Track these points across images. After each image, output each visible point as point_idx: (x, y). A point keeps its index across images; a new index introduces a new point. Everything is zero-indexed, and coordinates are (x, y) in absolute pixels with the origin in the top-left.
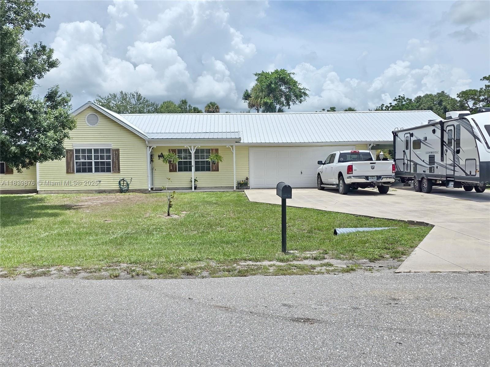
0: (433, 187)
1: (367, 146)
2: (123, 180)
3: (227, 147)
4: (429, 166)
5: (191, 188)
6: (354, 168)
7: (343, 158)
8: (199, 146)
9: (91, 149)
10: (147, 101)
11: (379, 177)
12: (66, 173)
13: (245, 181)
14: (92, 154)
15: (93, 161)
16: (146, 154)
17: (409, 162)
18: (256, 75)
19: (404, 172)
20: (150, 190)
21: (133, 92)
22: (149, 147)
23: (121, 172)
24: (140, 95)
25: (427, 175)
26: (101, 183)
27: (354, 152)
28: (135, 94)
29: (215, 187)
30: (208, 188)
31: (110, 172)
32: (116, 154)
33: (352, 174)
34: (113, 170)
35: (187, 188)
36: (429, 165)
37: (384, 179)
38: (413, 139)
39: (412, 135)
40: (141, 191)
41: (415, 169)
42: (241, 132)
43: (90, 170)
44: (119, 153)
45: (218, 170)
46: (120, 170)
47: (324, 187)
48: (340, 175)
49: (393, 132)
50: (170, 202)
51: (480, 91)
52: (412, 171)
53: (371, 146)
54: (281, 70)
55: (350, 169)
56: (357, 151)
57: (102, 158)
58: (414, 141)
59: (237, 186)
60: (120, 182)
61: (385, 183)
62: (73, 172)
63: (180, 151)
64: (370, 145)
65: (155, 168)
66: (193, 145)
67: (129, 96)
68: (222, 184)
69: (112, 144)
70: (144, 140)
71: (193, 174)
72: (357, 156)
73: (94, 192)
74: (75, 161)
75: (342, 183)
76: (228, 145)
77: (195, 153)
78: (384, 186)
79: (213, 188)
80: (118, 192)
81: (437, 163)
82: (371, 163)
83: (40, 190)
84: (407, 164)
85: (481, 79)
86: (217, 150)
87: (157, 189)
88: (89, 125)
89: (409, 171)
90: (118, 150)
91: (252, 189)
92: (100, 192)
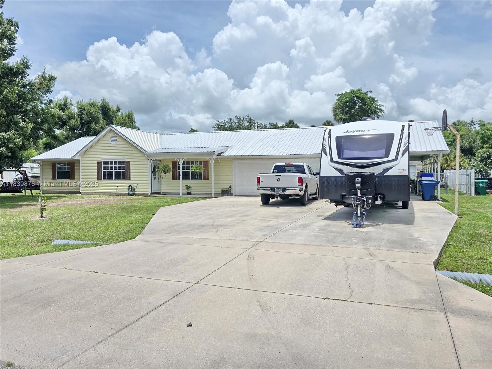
2: (132, 185)
6: (261, 180)
7: (277, 170)
8: (186, 159)
9: (113, 162)
11: (284, 189)
13: (228, 188)
14: (113, 165)
15: (114, 170)
16: (147, 165)
18: (338, 95)
20: (149, 194)
22: (150, 160)
23: (131, 180)
26: (119, 187)
27: (288, 164)
28: (247, 117)
31: (124, 179)
32: (128, 165)
33: (261, 185)
34: (126, 178)
40: (144, 195)
42: (232, 147)
43: (112, 178)
44: (130, 165)
45: (208, 179)
46: (130, 178)
54: (357, 89)
55: (258, 180)
56: (291, 163)
57: (119, 168)
60: (129, 187)
62: (101, 179)
65: (162, 177)
66: (181, 158)
69: (126, 158)
70: (144, 154)
71: (181, 182)
72: (291, 168)
73: (114, 195)
74: (103, 170)
76: (206, 158)
77: (183, 165)
80: (127, 195)
82: (276, 175)
83: (82, 192)
86: (207, 162)
87: (163, 193)
88: (112, 143)
90: (129, 162)
91: (234, 196)
92: (117, 194)
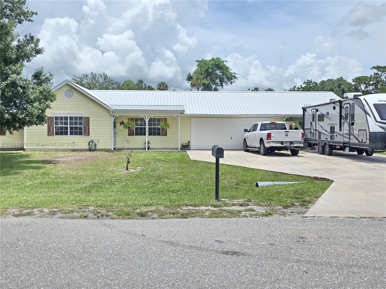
0: (333, 151)
1: (282, 118)
2: (92, 141)
3: (174, 117)
4: (330, 135)
5: (145, 149)
6: (272, 135)
7: (264, 127)
8: (152, 116)
9: (67, 117)
10: (112, 80)
11: (291, 143)
12: (47, 135)
13: (187, 143)
14: (68, 120)
15: (69, 126)
16: (110, 121)
17: (315, 131)
18: (197, 61)
19: (311, 139)
20: (113, 149)
21: (101, 73)
22: (112, 116)
23: (90, 135)
24: (106, 76)
25: (329, 142)
27: (273, 122)
28: (103, 75)
29: (164, 148)
30: (159, 149)
31: (82, 135)
32: (87, 121)
33: (271, 139)
34: (84, 134)
35: (142, 149)
36: (331, 133)
37: (295, 144)
38: (318, 113)
39: (317, 110)
40: (106, 150)
41: (320, 137)
42: (185, 106)
43: (66, 134)
44: (89, 121)
45: (166, 135)
46: (89, 134)
47: (249, 149)
48: (261, 140)
49: (302, 108)
50: (129, 159)
51: (370, 77)
52: (317, 138)
53: (285, 119)
54: (217, 58)
55: (269, 136)
56: (275, 122)
57: (76, 124)
58: (319, 115)
59: (181, 147)
60: (89, 143)
61: (296, 147)
62: (53, 135)
63: (137, 120)
64: (285, 117)
65: (117, 133)
66: (147, 115)
67: (98, 76)
68: (169, 146)
69: (84, 114)
70: (109, 110)
71: (147, 138)
72: (274, 126)
73: (69, 150)
74: (55, 126)
75: (263, 147)
76: (174, 116)
77: (149, 121)
78: (295, 149)
79: (162, 149)
80: (87, 150)
81: (336, 132)
82: (285, 132)
83: (26, 149)
84: (313, 132)
85: (371, 69)
86: (166, 119)
87: (118, 149)
88: (66, 98)
89: (315, 138)
90: (88, 118)
91: (193, 150)
92: (74, 150)
